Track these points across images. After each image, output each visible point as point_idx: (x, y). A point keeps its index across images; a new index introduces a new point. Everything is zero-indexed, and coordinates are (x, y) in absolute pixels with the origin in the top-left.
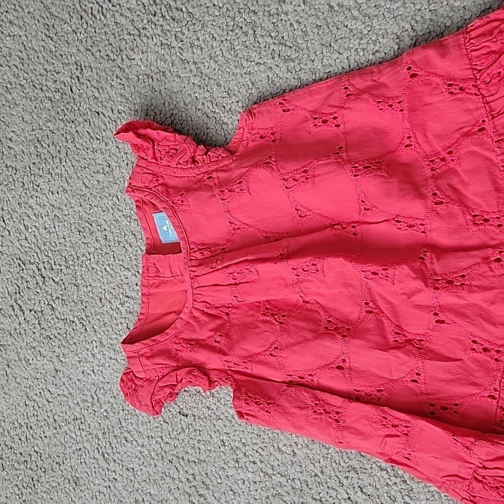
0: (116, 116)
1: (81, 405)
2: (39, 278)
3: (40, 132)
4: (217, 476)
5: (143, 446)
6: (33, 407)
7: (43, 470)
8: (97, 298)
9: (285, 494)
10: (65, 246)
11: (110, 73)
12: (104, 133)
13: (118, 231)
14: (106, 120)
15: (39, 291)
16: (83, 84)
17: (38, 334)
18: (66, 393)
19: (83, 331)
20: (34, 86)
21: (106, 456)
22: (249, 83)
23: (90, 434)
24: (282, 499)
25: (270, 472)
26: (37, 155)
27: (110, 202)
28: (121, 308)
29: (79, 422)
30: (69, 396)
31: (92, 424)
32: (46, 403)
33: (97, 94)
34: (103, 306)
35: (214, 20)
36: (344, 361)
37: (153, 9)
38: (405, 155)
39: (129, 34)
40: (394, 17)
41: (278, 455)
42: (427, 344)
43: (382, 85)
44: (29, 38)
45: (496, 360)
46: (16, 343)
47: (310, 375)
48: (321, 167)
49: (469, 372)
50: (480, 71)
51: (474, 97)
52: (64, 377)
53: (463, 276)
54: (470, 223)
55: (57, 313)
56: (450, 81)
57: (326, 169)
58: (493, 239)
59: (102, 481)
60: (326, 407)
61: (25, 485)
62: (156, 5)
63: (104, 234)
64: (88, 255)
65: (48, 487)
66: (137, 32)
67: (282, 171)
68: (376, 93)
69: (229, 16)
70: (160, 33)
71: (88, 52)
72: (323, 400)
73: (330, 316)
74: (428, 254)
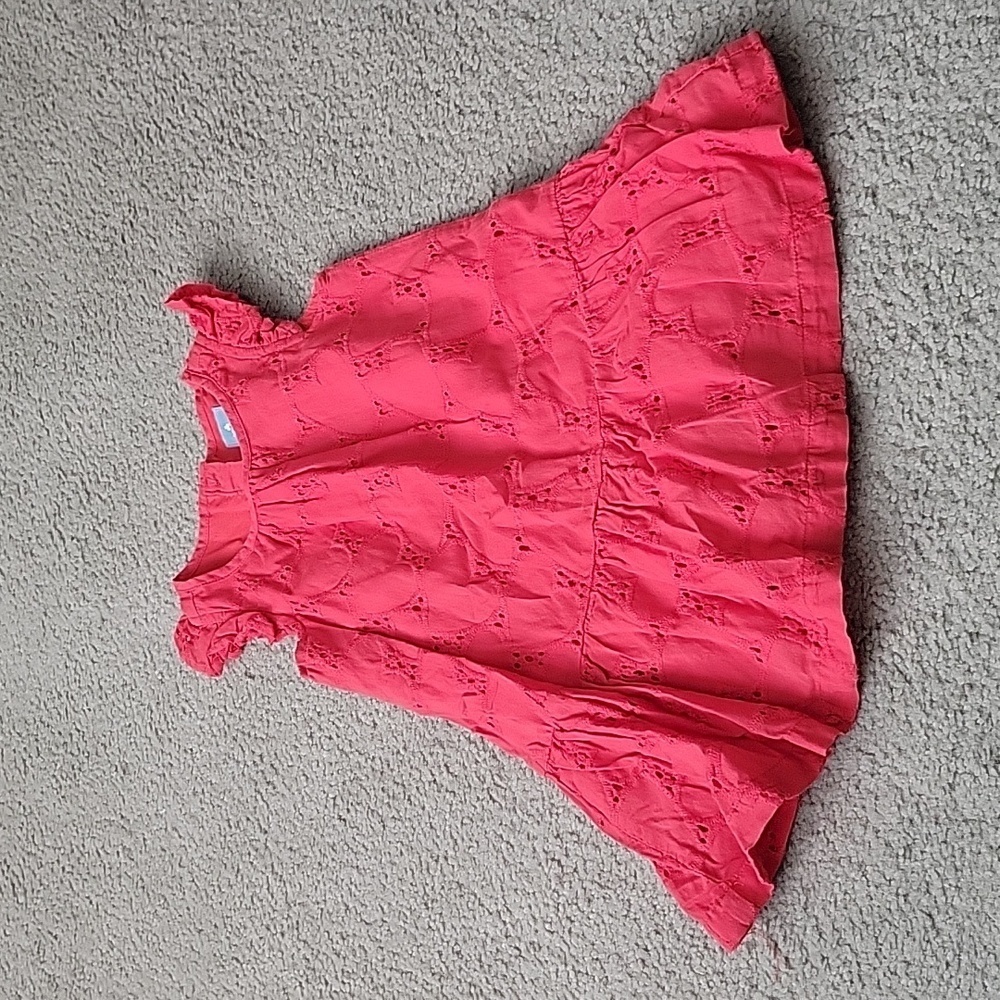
0: (175, 276)
1: (132, 665)
2: (83, 494)
3: (85, 295)
4: (288, 756)
5: (203, 719)
6: (75, 669)
7: (86, 754)
8: (152, 522)
9: (363, 778)
10: (115, 451)
11: (169, 218)
12: (161, 298)
13: (177, 431)
14: (164, 281)
15: (82, 511)
16: (137, 231)
17: (81, 571)
18: (114, 650)
19: (135, 566)
20: (79, 233)
21: (160, 733)
22: (329, 236)
23: (142, 705)
24: (361, 785)
25: (347, 749)
26: (82, 327)
27: (168, 392)
28: (179, 534)
29: (129, 688)
30: (117, 654)
31: (143, 691)
32: (90, 663)
33: (153, 246)
34: (159, 532)
35: (289, 151)
36: (421, 600)
37: (220, 133)
38: (496, 335)
39: (192, 165)
40: (490, 155)
41: (357, 728)
42: (513, 578)
43: (470, 244)
44: (74, 167)
45: (581, 596)
46: (55, 583)
47: (386, 619)
48: (396, 349)
49: (555, 612)
50: (572, 229)
51: (565, 262)
52: (111, 629)
53: (548, 490)
54: (562, 423)
55: (104, 542)
56: (541, 240)
57: (402, 352)
58: (583, 443)
59: (155, 767)
60: (401, 659)
61: (65, 776)
62: (223, 127)
63: (160, 434)
64: (141, 463)
65: (91, 777)
66: (201, 163)
67: (354, 354)
68: (461, 253)
69: (307, 146)
70: (228, 166)
71: (143, 189)
72: (398, 652)
73: (410, 542)
74: (515, 462)
